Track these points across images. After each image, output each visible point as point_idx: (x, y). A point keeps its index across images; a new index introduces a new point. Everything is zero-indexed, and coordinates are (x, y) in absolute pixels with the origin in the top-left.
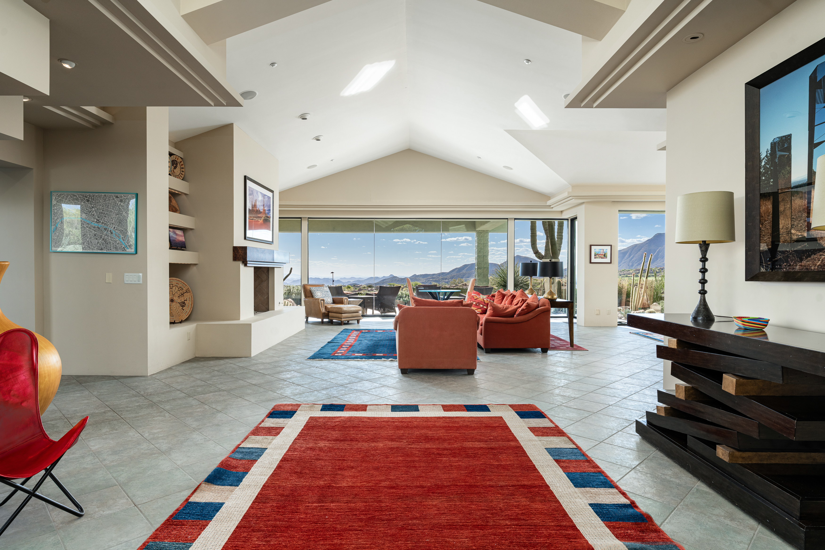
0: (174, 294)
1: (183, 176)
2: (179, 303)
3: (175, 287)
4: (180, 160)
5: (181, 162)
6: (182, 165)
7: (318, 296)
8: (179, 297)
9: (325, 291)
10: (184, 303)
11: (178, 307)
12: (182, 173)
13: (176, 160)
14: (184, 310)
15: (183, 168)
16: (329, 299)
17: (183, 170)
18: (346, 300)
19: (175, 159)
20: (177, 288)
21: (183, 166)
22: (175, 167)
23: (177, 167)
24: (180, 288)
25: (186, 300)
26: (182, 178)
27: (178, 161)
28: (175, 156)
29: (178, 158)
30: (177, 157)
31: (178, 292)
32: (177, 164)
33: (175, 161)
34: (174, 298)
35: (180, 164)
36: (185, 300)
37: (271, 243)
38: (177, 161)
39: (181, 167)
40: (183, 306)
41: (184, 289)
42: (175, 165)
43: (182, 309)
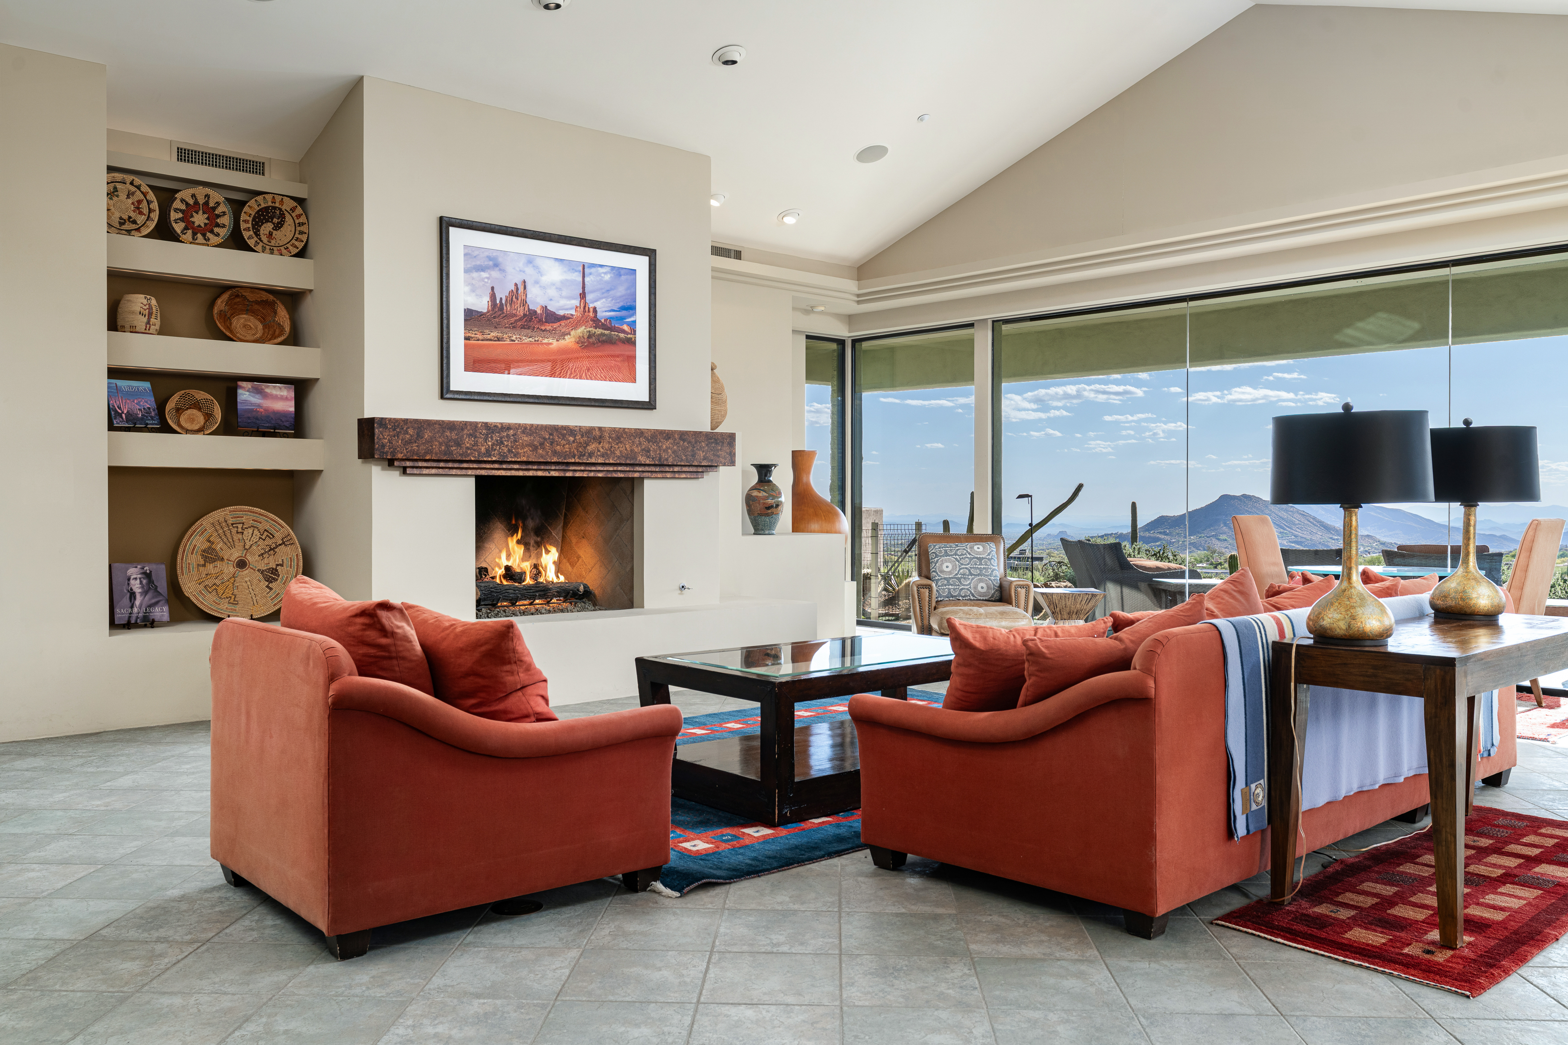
0: (247, 547)
1: (300, 245)
2: (262, 572)
3: (250, 530)
4: (289, 204)
5: (293, 209)
6: (299, 216)
7: (942, 572)
8: (262, 554)
9: (971, 559)
10: (274, 571)
11: (255, 581)
12: (300, 236)
13: (277, 205)
14: (271, 589)
15: (303, 224)
16: (981, 584)
17: (304, 228)
18: (1022, 592)
19: (270, 204)
20: (256, 532)
21: (303, 219)
22: (278, 223)
23: (286, 224)
24: (266, 533)
25: (282, 565)
26: (296, 251)
27: (283, 208)
28: (268, 197)
29: (282, 201)
30: (278, 199)
31: (261, 542)
32: (282, 216)
33: (275, 208)
34: (249, 558)
35: (294, 215)
36: (277, 565)
37: (650, 405)
38: (280, 209)
39: (297, 221)
40: (270, 580)
41: (276, 534)
42: (276, 221)
43: (268, 587)
